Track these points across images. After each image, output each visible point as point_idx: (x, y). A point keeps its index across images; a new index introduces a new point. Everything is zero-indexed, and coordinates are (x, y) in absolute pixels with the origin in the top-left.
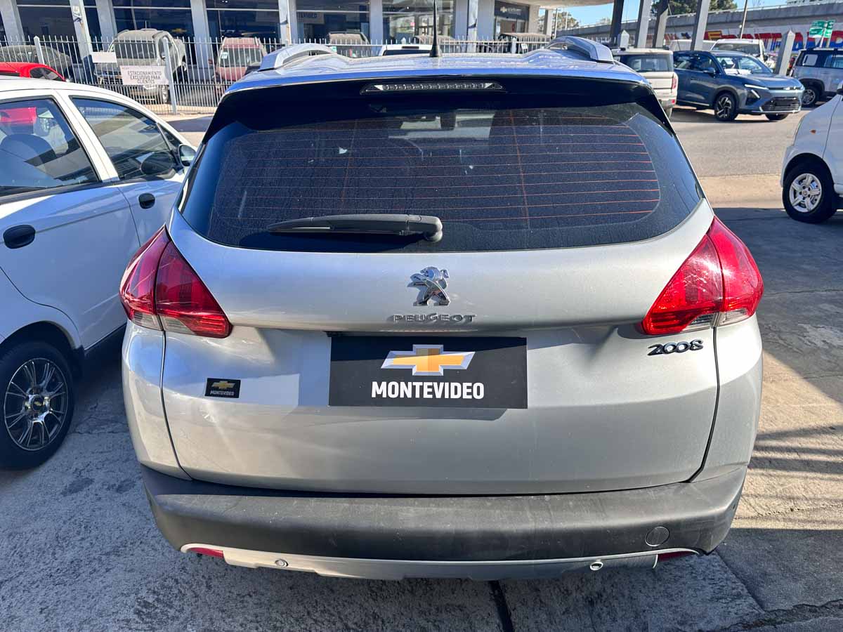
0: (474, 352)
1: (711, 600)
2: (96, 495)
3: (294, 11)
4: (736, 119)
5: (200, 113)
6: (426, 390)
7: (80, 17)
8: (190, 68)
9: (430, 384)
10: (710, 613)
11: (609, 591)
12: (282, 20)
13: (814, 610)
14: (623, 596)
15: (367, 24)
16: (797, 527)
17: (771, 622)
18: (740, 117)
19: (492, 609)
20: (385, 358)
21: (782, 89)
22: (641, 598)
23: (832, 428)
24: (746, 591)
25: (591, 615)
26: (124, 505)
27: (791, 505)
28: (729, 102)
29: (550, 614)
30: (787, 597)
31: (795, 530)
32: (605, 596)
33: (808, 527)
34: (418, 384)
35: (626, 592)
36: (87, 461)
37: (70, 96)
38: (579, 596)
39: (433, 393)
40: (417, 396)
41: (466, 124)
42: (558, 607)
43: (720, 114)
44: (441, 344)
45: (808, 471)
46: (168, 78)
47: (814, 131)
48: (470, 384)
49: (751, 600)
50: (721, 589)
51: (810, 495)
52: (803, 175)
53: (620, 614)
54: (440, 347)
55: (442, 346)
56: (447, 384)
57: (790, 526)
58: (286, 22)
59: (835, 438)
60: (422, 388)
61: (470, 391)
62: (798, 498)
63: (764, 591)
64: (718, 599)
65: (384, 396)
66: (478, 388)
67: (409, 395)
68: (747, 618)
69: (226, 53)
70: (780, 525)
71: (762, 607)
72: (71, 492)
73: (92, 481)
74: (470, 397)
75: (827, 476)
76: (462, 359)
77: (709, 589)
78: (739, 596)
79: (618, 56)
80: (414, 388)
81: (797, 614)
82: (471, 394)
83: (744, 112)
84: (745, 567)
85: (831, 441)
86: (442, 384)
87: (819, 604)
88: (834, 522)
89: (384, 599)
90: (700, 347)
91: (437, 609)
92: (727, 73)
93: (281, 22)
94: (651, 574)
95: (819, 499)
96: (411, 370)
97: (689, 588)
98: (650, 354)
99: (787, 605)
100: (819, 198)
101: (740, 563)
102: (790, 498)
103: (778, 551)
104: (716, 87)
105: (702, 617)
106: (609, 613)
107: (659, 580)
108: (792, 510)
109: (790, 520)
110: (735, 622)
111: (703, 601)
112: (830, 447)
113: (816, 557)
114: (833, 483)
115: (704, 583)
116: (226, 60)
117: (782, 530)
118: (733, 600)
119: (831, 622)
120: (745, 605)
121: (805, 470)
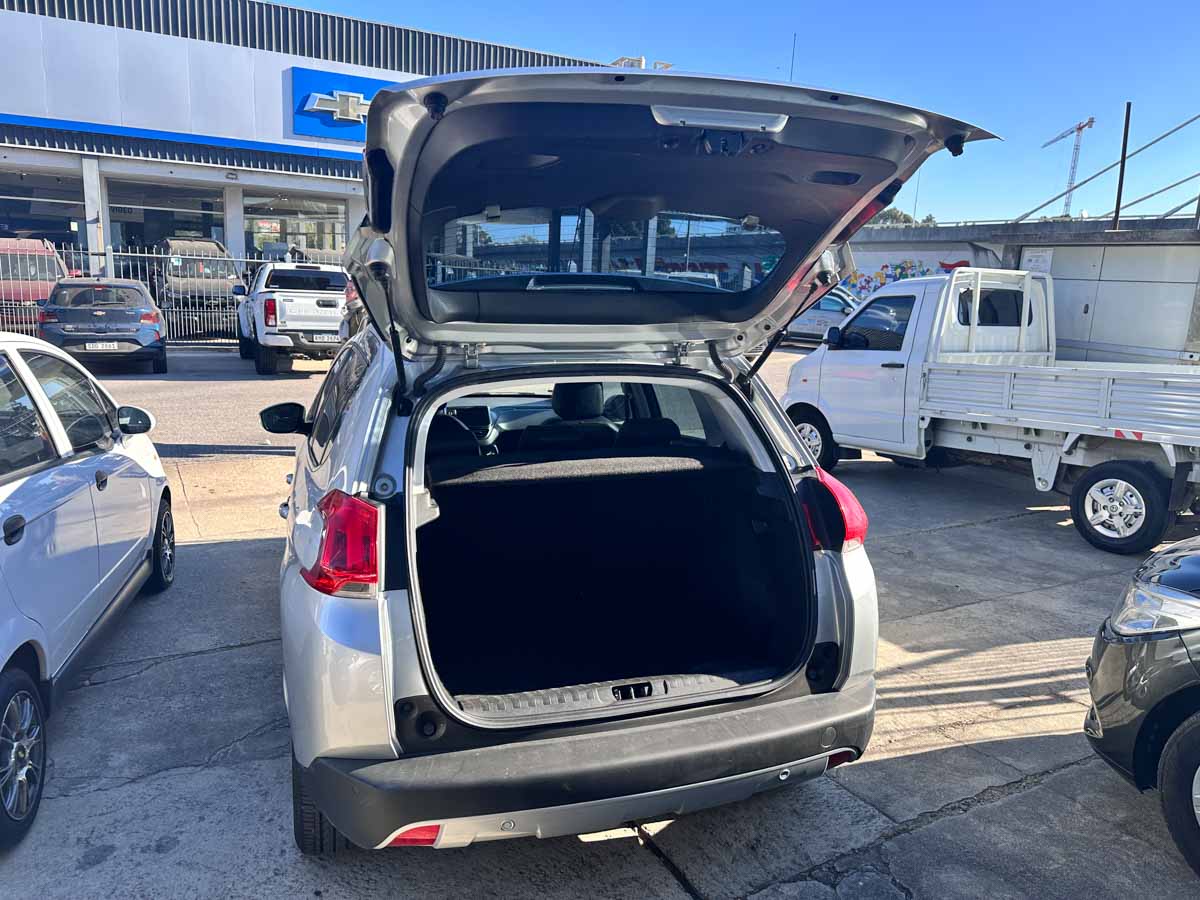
1: (852, 824)
2: (131, 860)
3: (106, 204)
10: (855, 834)
11: (764, 835)
12: (91, 217)
13: (933, 815)
14: (778, 837)
15: (220, 228)
16: (898, 755)
17: (904, 831)
19: (666, 872)
22: (794, 834)
23: (899, 668)
24: (877, 812)
25: (756, 858)
26: (179, 864)
27: (888, 737)
29: (720, 866)
30: (911, 810)
31: (898, 758)
32: (762, 841)
33: (908, 753)
35: (780, 833)
36: (89, 826)
37: (18, 350)
38: (739, 845)
42: (726, 859)
45: (893, 708)
47: (805, 381)
49: (884, 817)
50: (857, 815)
51: (900, 727)
52: (801, 425)
53: (781, 852)
57: (893, 755)
58: (97, 220)
59: (905, 676)
62: (892, 732)
63: (891, 809)
64: (858, 822)
68: (886, 832)
70: (886, 756)
71: (894, 821)
72: (91, 864)
73: (112, 848)
75: (909, 709)
77: (847, 816)
78: (873, 816)
81: (922, 821)
84: (870, 794)
85: (902, 680)
87: (936, 810)
88: (926, 746)
89: (554, 889)
91: (613, 885)
93: (89, 220)
94: (795, 814)
95: (908, 730)
97: (831, 818)
99: (912, 816)
100: (820, 448)
101: (865, 792)
102: (886, 732)
103: (891, 776)
105: (850, 839)
106: (771, 854)
107: (803, 817)
108: (890, 742)
109: (891, 750)
110: (877, 836)
111: (847, 826)
112: (903, 685)
113: (923, 775)
114: (915, 714)
115: (841, 812)
117: (888, 760)
118: (869, 821)
119: (949, 821)
120: (880, 822)
121: (889, 707)
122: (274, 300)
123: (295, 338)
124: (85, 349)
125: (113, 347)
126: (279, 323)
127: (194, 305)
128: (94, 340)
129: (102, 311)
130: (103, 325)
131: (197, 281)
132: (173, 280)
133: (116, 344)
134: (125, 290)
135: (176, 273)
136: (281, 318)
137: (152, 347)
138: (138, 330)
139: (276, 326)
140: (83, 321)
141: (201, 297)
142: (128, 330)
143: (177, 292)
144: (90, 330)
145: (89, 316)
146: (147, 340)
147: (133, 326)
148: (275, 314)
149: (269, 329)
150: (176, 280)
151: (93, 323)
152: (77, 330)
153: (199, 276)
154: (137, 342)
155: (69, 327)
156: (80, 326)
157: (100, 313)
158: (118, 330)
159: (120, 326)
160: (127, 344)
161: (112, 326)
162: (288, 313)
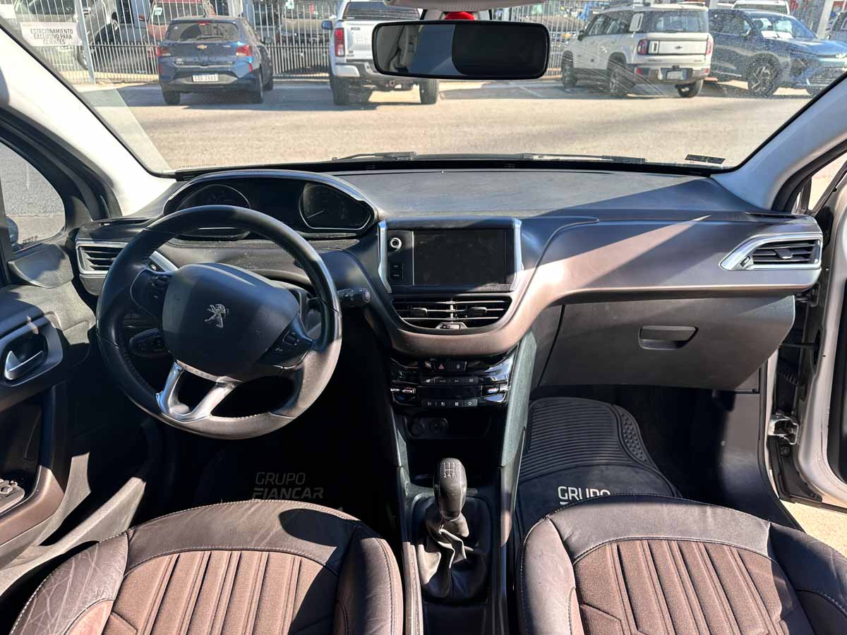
4: (776, 93)
5: (124, 82)
8: (123, 27)
18: (781, 91)
21: (834, 56)
28: (768, 71)
41: (451, 95)
43: (756, 87)
46: (81, 37)
69: (160, 9)
79: (640, 12)
83: (786, 85)
92: (764, 36)
104: (750, 54)
116: (162, 16)
122: (343, 29)
123: (361, 68)
124: (193, 81)
125: (214, 78)
126: (347, 53)
127: (303, 41)
128: (200, 73)
129: (205, 44)
130: (206, 59)
131: (305, 21)
132: (287, 21)
133: (216, 76)
134: (224, 25)
135: (289, 15)
136: (348, 47)
137: (248, 79)
138: (234, 63)
139: (344, 56)
140: (190, 55)
141: (308, 35)
142: (226, 63)
143: (290, 31)
144: (196, 63)
145: (193, 50)
146: (242, 72)
147: (229, 59)
148: (343, 43)
149: (339, 59)
150: (289, 21)
151: (198, 56)
152: (186, 63)
153: (307, 17)
154: (232, 74)
155: (179, 60)
156: (189, 59)
157: (203, 47)
158: (218, 63)
159: (219, 59)
160: (225, 76)
161: (213, 59)
162: (355, 41)
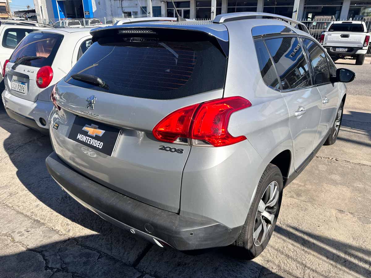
0: (104, 131)
6: (89, 141)
7: (213, 11)
9: (91, 139)
12: (294, 10)
20: (84, 126)
34: (88, 138)
39: (90, 142)
40: (86, 142)
44: (98, 125)
48: (100, 142)
54: (97, 126)
55: (98, 126)
56: (94, 140)
58: (296, 11)
60: (88, 139)
61: (99, 144)
65: (79, 139)
66: (101, 144)
67: (85, 141)
74: (98, 147)
76: (101, 132)
80: (87, 138)
82: (99, 146)
86: (93, 140)
90: (181, 152)
93: (293, 11)
96: (88, 132)
98: (159, 149)
122: (324, 35)
136: (325, 41)
139: (323, 45)
162: (328, 40)
